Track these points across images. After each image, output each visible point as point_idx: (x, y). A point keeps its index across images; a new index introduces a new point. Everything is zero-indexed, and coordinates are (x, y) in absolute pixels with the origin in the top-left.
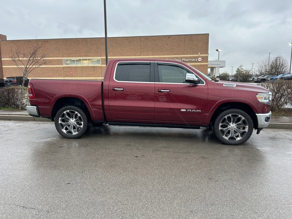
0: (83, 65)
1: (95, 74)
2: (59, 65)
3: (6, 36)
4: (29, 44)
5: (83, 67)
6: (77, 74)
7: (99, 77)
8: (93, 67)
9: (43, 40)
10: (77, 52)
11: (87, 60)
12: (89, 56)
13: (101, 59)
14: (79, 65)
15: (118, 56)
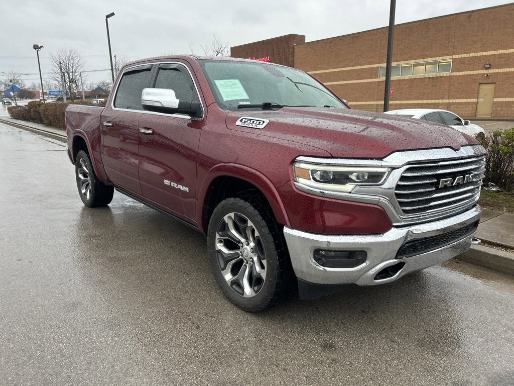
0: (415, 76)
1: (435, 94)
2: (371, 78)
3: (304, 37)
4: (331, 45)
5: (412, 81)
6: (401, 94)
7: (442, 98)
8: (433, 78)
9: (352, 36)
10: (405, 51)
11: (422, 65)
12: (427, 57)
13: (453, 59)
14: (406, 77)
15: (494, 50)
